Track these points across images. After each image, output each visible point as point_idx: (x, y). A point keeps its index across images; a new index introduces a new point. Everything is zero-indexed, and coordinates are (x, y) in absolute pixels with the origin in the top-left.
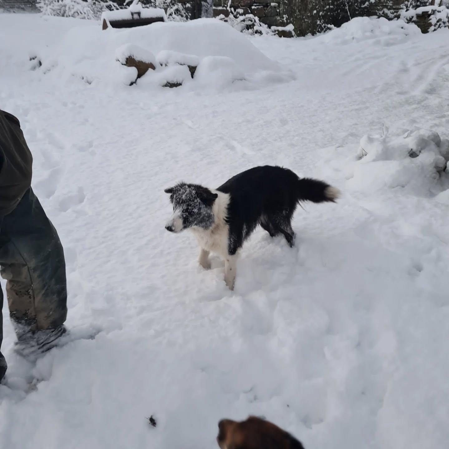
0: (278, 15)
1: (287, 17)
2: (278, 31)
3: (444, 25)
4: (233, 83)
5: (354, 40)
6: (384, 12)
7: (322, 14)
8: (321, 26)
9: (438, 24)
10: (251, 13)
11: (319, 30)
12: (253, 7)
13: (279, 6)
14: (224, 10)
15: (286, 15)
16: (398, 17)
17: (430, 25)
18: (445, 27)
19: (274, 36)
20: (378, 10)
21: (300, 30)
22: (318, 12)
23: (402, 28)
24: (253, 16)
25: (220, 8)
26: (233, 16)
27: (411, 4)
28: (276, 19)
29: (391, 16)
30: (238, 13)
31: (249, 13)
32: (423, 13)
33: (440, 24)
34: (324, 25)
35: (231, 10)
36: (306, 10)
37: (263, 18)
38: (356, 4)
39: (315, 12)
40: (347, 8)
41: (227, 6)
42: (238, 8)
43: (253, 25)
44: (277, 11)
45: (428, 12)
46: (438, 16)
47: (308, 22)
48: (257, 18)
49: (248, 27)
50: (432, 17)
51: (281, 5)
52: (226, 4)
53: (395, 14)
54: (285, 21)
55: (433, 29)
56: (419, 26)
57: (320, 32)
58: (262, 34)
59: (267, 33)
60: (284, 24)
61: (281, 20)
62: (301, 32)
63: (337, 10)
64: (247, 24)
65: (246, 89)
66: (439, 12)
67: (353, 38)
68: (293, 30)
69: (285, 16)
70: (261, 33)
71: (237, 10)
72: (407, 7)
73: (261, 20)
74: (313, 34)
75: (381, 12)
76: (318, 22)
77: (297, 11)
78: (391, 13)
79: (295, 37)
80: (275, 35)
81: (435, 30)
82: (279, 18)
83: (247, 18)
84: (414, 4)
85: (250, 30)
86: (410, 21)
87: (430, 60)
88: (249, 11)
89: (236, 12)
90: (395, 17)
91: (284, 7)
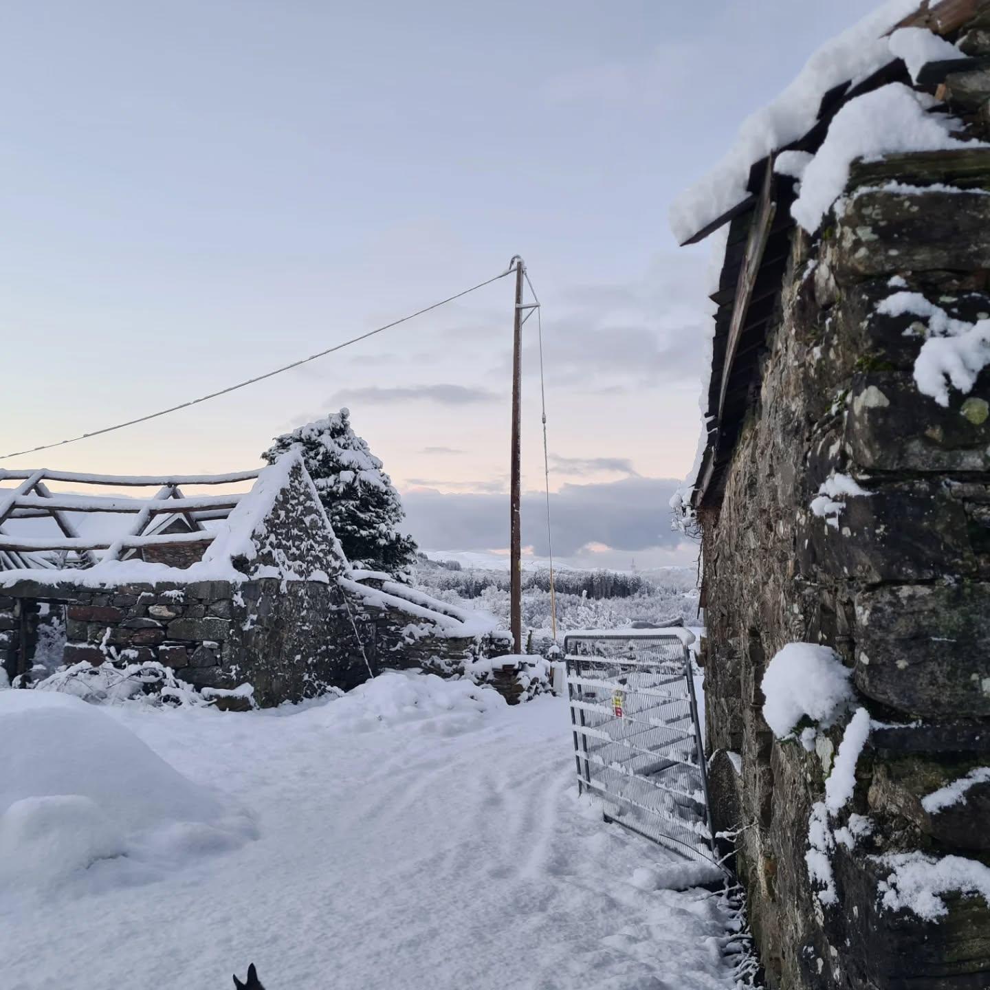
0: (217, 665)
1: (238, 669)
2: (217, 696)
3: (543, 690)
4: (88, 867)
5: (382, 722)
6: (433, 662)
7: (312, 662)
8: (311, 684)
9: (534, 687)
10: (156, 660)
11: (308, 692)
12: (162, 647)
13: (220, 647)
14: (91, 649)
15: (235, 664)
16: (461, 672)
17: (520, 689)
18: (546, 692)
19: (207, 710)
20: (423, 658)
21: (266, 694)
22: (305, 658)
23: (472, 697)
24: (162, 666)
25: (84, 645)
26: (111, 665)
27: (481, 649)
28: (213, 673)
29: (448, 669)
30: (126, 658)
31: (152, 660)
32: (504, 666)
33: (537, 688)
34: (317, 682)
35: (109, 651)
36: (278, 653)
37: (186, 669)
38: (379, 645)
39: (298, 657)
40: (362, 648)
41: (101, 642)
42: (126, 648)
43: (161, 684)
44: (216, 658)
45: (514, 666)
46: (533, 673)
47: (284, 677)
48: (169, 671)
49: (148, 688)
50: (521, 674)
51: (225, 645)
52: (99, 638)
53: (455, 666)
54: (235, 677)
55: (527, 698)
56: (500, 690)
57: (310, 697)
58: (181, 704)
59: (193, 702)
60: (231, 684)
61: (225, 675)
62: (269, 699)
63: (342, 653)
64: (145, 681)
65: (125, 882)
66: (532, 665)
67: (380, 719)
68: (252, 695)
69: (233, 667)
70: (177, 701)
71: (123, 652)
72: (474, 654)
73: (179, 673)
74: (296, 700)
75: (428, 662)
76: (306, 677)
77: (261, 656)
78: (447, 665)
79: (255, 709)
80: (209, 705)
81: (530, 699)
82: (220, 671)
83: (146, 669)
84: (485, 649)
85: (151, 694)
86: (482, 680)
87: (537, 774)
88: (152, 654)
89: (120, 656)
90: (455, 671)
91: (231, 649)
